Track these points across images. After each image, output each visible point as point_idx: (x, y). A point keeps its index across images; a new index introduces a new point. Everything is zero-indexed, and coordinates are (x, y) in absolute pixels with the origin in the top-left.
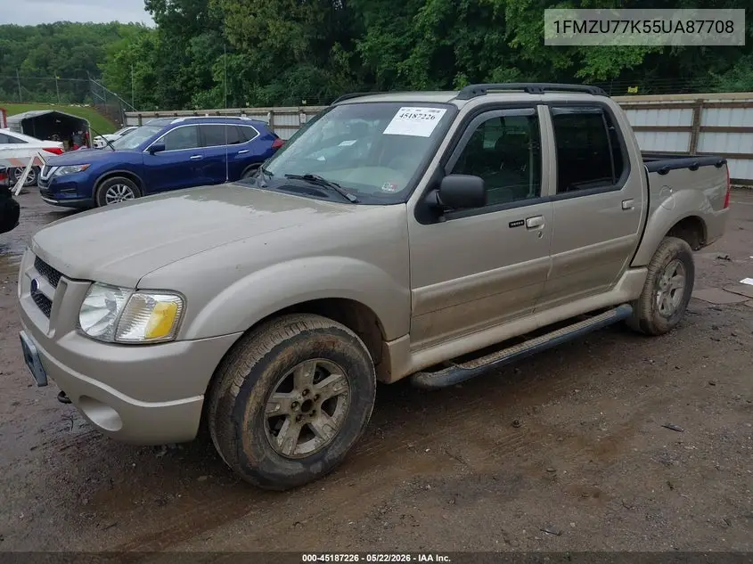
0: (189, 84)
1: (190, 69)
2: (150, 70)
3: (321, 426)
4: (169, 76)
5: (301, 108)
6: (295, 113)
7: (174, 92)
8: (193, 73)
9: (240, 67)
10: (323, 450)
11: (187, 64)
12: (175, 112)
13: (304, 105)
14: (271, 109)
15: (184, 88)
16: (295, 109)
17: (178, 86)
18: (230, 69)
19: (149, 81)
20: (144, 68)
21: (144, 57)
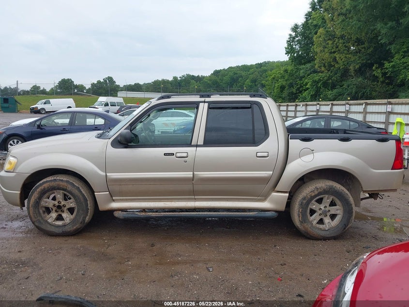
0: (301, 89)
1: (302, 82)
2: (284, 83)
3: (65, 217)
4: (291, 86)
5: (347, 102)
6: (344, 105)
7: (292, 93)
8: (303, 83)
9: (320, 80)
10: (64, 225)
11: (301, 80)
12: (288, 103)
13: (349, 100)
14: (332, 102)
15: (298, 91)
16: (344, 102)
17: (294, 91)
18: (314, 81)
19: (282, 88)
20: (282, 82)
21: (283, 77)
